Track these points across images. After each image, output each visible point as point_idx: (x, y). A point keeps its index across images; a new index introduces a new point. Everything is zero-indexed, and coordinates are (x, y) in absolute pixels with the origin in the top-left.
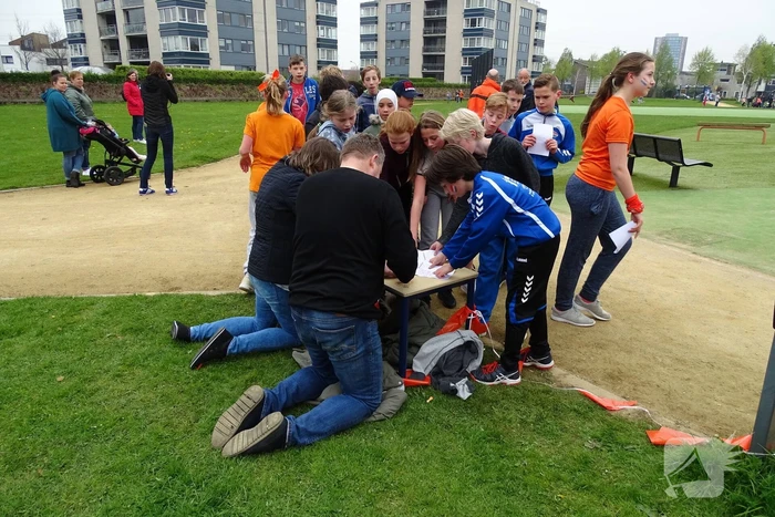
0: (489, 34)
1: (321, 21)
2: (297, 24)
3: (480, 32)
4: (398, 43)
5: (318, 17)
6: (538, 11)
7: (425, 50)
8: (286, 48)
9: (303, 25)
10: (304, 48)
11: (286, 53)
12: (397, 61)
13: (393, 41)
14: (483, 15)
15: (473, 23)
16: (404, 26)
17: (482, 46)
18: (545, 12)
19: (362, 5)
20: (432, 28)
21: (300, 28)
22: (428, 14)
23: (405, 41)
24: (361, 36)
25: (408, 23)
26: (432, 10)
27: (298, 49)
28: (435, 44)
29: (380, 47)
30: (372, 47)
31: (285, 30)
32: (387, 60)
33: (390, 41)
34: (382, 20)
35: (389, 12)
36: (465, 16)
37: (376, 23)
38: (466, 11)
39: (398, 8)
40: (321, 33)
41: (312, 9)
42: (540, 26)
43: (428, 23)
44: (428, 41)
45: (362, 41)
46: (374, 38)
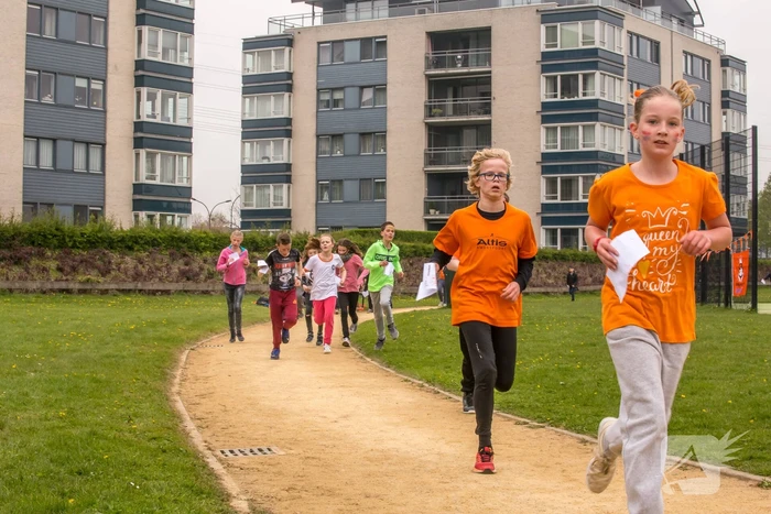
0: (613, 115)
1: (147, 75)
2: (81, 83)
3: (591, 112)
4: (351, 142)
5: (140, 64)
6: (725, 62)
7: (431, 159)
8: (46, 149)
9: (97, 85)
10: (95, 154)
11: (46, 161)
12: (351, 189)
13: (337, 137)
14: (594, 65)
15: (569, 86)
16: (368, 94)
17: (598, 147)
18: (740, 66)
19: (250, 45)
20: (449, 102)
21: (87, 94)
22: (438, 63)
23: (375, 136)
24: (245, 123)
25: (380, 89)
26: (448, 54)
27: (80, 152)
28: (459, 143)
29: (302, 152)
30: (275, 153)
31: (48, 99)
32: (320, 189)
33: (328, 137)
34: (306, 82)
35: (326, 59)
36: (545, 69)
37: (289, 88)
38: (545, 56)
39: (352, 52)
40: (146, 107)
41: (123, 42)
42: (731, 101)
43: (438, 87)
44: (441, 136)
45: (246, 136)
46: (282, 129)
